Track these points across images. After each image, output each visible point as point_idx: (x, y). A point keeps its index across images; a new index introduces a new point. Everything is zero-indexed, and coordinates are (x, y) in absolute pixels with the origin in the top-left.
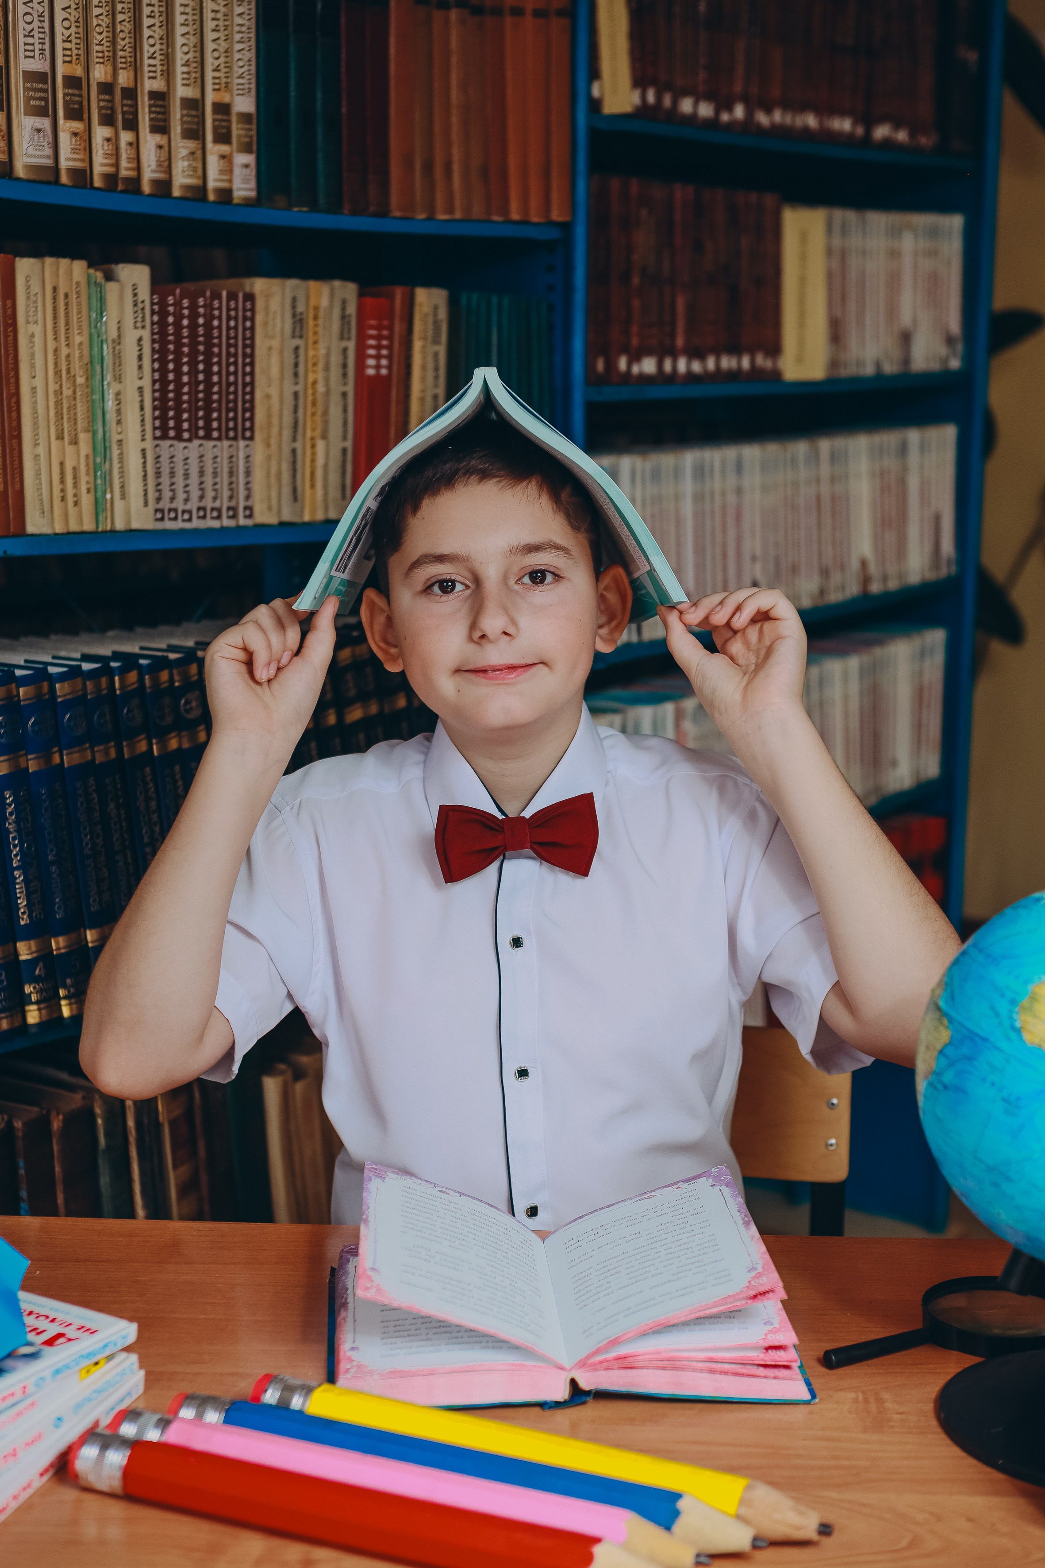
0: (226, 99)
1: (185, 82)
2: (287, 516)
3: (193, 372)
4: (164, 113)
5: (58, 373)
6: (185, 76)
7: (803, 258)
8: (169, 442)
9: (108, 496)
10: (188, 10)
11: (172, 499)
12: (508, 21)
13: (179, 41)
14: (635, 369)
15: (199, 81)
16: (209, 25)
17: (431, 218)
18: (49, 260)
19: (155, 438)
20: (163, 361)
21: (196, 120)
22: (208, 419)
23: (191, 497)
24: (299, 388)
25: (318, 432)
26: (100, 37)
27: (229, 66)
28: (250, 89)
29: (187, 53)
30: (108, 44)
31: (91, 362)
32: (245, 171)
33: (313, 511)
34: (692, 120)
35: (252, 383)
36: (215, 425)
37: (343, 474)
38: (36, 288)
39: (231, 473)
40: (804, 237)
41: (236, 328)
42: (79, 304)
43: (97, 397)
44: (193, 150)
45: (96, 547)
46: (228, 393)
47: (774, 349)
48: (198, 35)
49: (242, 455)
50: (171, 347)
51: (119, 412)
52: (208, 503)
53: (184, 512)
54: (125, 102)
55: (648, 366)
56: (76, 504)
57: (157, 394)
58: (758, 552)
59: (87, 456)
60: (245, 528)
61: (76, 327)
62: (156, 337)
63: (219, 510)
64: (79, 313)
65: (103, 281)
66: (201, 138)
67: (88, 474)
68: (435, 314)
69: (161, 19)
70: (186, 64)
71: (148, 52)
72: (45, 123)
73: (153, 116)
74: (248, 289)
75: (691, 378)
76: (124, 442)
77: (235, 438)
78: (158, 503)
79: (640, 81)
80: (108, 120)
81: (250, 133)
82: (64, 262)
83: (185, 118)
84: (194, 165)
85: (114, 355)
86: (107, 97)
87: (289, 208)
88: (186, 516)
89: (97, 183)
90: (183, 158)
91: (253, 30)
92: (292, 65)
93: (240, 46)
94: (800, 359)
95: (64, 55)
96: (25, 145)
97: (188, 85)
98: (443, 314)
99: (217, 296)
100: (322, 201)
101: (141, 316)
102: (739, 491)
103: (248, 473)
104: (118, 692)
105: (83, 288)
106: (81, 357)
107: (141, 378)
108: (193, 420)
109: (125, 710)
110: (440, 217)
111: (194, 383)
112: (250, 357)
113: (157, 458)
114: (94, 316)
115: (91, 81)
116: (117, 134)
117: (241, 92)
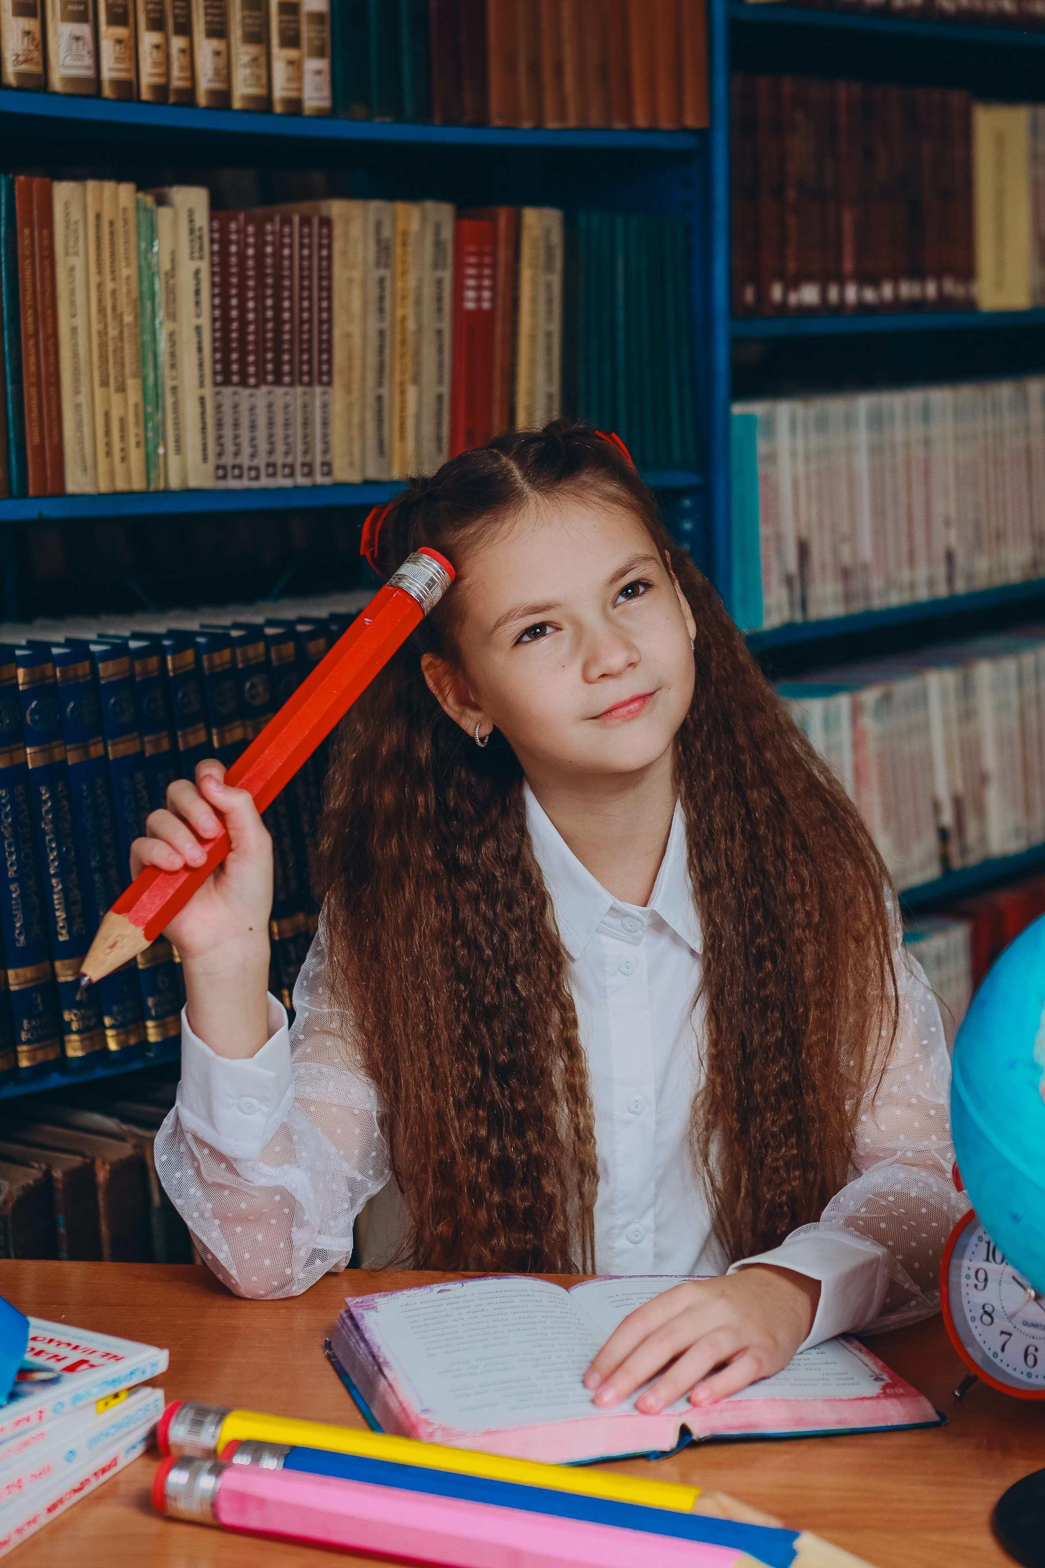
2: (372, 473)
3: (260, 309)
4: (221, 15)
5: (102, 311)
7: (1000, 165)
8: (232, 389)
9: (161, 451)
11: (237, 454)
14: (793, 299)
17: (539, 127)
18: (91, 184)
19: (216, 384)
20: (225, 297)
21: (259, 22)
22: (278, 362)
23: (258, 452)
24: (386, 325)
25: (408, 377)
31: (141, 298)
32: (318, 78)
33: (403, 465)
35: (330, 321)
36: (286, 368)
37: (439, 424)
38: (76, 214)
39: (306, 424)
40: (1000, 140)
41: (310, 257)
42: (126, 233)
43: (147, 337)
44: (256, 56)
45: (147, 508)
46: (301, 332)
47: (967, 273)
49: (318, 403)
50: (234, 280)
51: (173, 355)
52: (279, 458)
53: (250, 469)
55: (809, 294)
56: (124, 459)
57: (218, 334)
58: (953, 514)
59: (136, 406)
60: (322, 487)
61: (122, 259)
62: (216, 269)
63: (292, 467)
64: (126, 242)
65: (154, 206)
66: (265, 42)
67: (137, 424)
68: (548, 238)
72: (85, 30)
73: (209, 18)
74: (324, 212)
75: (862, 308)
76: (179, 389)
77: (310, 384)
78: (219, 458)
80: (157, 25)
81: (323, 35)
82: (109, 186)
83: (246, 20)
84: (257, 72)
85: (167, 289)
87: (370, 117)
88: (253, 473)
89: (145, 95)
90: (245, 66)
94: (999, 284)
96: (62, 56)
98: (556, 238)
99: (286, 221)
100: (408, 108)
101: (198, 245)
102: (927, 442)
103: (325, 423)
104: (171, 674)
105: (131, 215)
106: (129, 293)
107: (198, 316)
108: (260, 363)
109: (180, 695)
110: (551, 124)
111: (261, 321)
112: (328, 291)
113: (218, 407)
114: (143, 246)
116: (167, 40)
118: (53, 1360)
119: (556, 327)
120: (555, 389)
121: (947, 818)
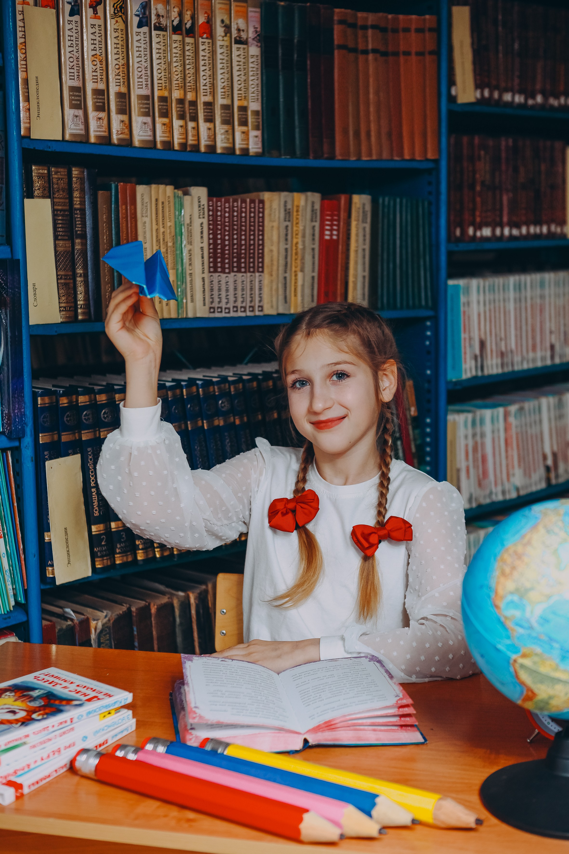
0: (245, 104)
1: (223, 97)
2: (281, 311)
3: (232, 239)
4: (211, 112)
5: (158, 241)
6: (223, 94)
8: (217, 274)
9: (185, 301)
10: (224, 61)
11: (220, 302)
12: (402, 59)
13: (220, 77)
14: (478, 234)
15: (230, 96)
16: (235, 68)
17: (359, 159)
18: (153, 186)
19: (210, 272)
20: (215, 234)
21: (229, 115)
22: (239, 262)
23: (230, 301)
24: (288, 246)
25: (299, 268)
26: (177, 77)
27: (247, 88)
28: (258, 99)
29: (223, 83)
30: (181, 80)
31: (176, 235)
32: (257, 139)
33: (296, 307)
34: (510, 105)
35: (263, 245)
36: (243, 265)
37: (313, 289)
38: (146, 199)
39: (251, 289)
41: (254, 217)
42: (169, 207)
43: (178, 252)
44: (227, 130)
45: (176, 326)
46: (250, 249)
47: (562, 222)
48: (230, 74)
49: (257, 280)
50: (219, 227)
51: (190, 259)
52: (239, 304)
53: (226, 308)
54: (191, 108)
55: (487, 232)
56: (167, 304)
57: (211, 251)
58: (554, 329)
60: (259, 316)
61: (168, 218)
62: (211, 222)
63: (245, 308)
64: (169, 211)
65: (182, 195)
66: (232, 124)
68: (364, 208)
69: (210, 66)
70: (223, 88)
71: (203, 83)
72: (149, 120)
73: (205, 114)
74: (261, 198)
75: (512, 237)
76: (193, 274)
77: (254, 272)
78: (212, 304)
79: (479, 85)
80: (182, 117)
81: (258, 120)
82: (162, 187)
83: (223, 114)
84: (228, 137)
85: (188, 231)
86: (181, 106)
87: (280, 156)
88: (227, 311)
89: (176, 147)
91: (260, 70)
92: (281, 86)
93: (253, 78)
95: (158, 87)
96: (139, 131)
97: (224, 98)
98: (368, 208)
99: (244, 201)
100: (298, 152)
101: (202, 212)
102: (542, 297)
103: (260, 289)
104: (185, 397)
105: (172, 199)
106: (170, 233)
107: (202, 243)
108: (231, 263)
109: (189, 406)
110: (364, 158)
111: (232, 245)
112: (262, 231)
114: (177, 213)
115: (173, 98)
116: (186, 123)
117: (253, 100)
118: (83, 696)
119: (367, 247)
120: (367, 274)
121: (550, 462)
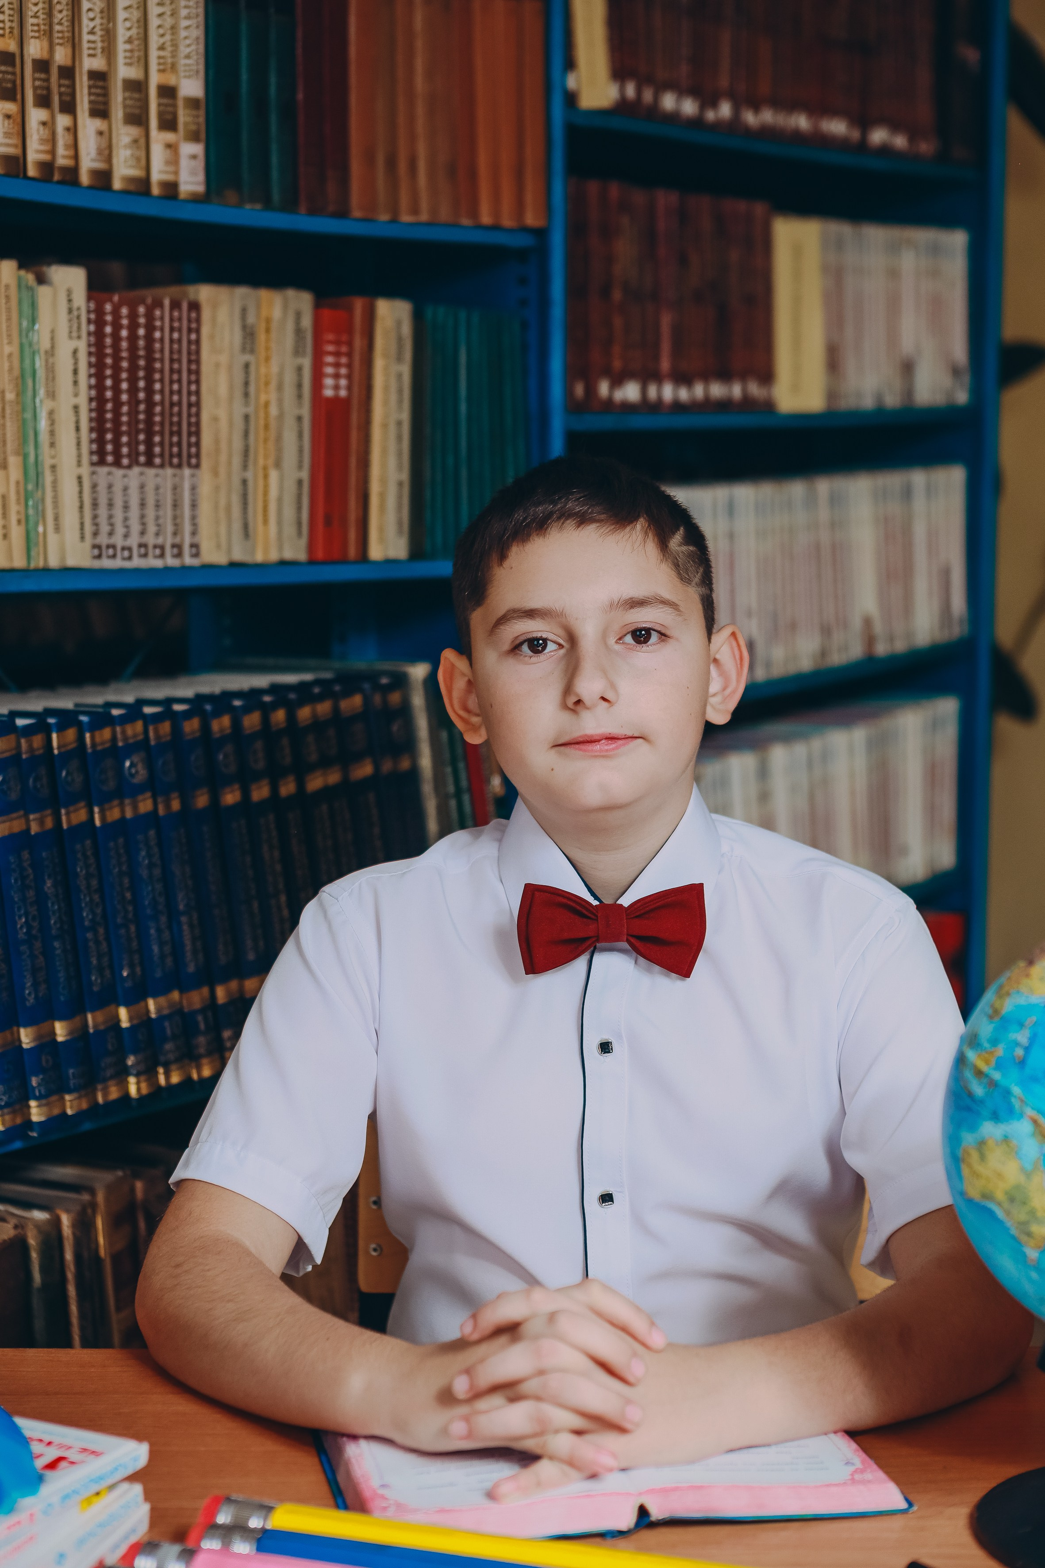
0: (171, 80)
1: (127, 61)
2: (238, 555)
3: (133, 390)
4: (104, 95)
7: (797, 274)
8: (107, 469)
9: (41, 529)
11: (111, 534)
13: (121, 15)
14: (618, 395)
15: (142, 60)
17: (394, 220)
19: (93, 464)
20: (99, 376)
21: (139, 104)
22: (149, 444)
23: (131, 532)
24: (251, 410)
25: (271, 461)
26: (35, 9)
27: (175, 45)
28: (197, 72)
30: (44, 17)
31: (22, 376)
32: (193, 163)
33: (266, 550)
34: (674, 118)
35: (198, 404)
36: (157, 450)
37: (299, 509)
39: (176, 505)
40: (797, 252)
41: (180, 341)
42: (9, 310)
43: (28, 415)
44: (137, 138)
45: (29, 586)
46: (171, 415)
47: (767, 376)
48: (142, 9)
49: (187, 486)
50: (109, 361)
51: (52, 433)
52: (150, 539)
53: (123, 549)
54: (62, 82)
55: (631, 392)
56: (6, 536)
57: (94, 414)
58: (754, 605)
59: (18, 483)
60: (191, 568)
61: (5, 336)
62: (93, 349)
63: (162, 548)
64: (9, 319)
65: (34, 284)
66: (145, 124)
67: (18, 501)
68: (399, 330)
70: (129, 41)
71: (88, 26)
73: (93, 98)
74: (192, 297)
75: (678, 407)
76: (58, 468)
77: (179, 466)
78: (95, 537)
79: (619, 73)
80: (43, 101)
81: (198, 120)
83: (127, 102)
84: (137, 154)
85: (47, 368)
86: (43, 76)
87: (240, 205)
88: (126, 554)
89: (32, 172)
90: (126, 147)
92: (244, 47)
93: (187, 23)
94: (796, 388)
97: (130, 64)
98: (407, 329)
99: (159, 304)
100: (276, 196)
101: (76, 325)
102: (731, 536)
103: (194, 506)
104: (56, 752)
105: (13, 292)
106: (11, 370)
107: (76, 395)
108: (133, 444)
109: (64, 774)
110: (406, 218)
111: (134, 402)
112: (196, 374)
113: (94, 486)
114: (25, 324)
115: (26, 57)
116: (53, 117)
117: (187, 74)
119: (405, 416)
120: (405, 476)
